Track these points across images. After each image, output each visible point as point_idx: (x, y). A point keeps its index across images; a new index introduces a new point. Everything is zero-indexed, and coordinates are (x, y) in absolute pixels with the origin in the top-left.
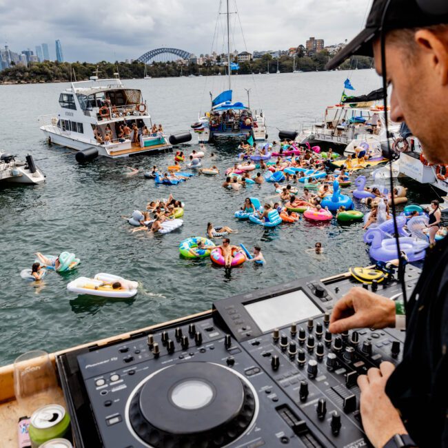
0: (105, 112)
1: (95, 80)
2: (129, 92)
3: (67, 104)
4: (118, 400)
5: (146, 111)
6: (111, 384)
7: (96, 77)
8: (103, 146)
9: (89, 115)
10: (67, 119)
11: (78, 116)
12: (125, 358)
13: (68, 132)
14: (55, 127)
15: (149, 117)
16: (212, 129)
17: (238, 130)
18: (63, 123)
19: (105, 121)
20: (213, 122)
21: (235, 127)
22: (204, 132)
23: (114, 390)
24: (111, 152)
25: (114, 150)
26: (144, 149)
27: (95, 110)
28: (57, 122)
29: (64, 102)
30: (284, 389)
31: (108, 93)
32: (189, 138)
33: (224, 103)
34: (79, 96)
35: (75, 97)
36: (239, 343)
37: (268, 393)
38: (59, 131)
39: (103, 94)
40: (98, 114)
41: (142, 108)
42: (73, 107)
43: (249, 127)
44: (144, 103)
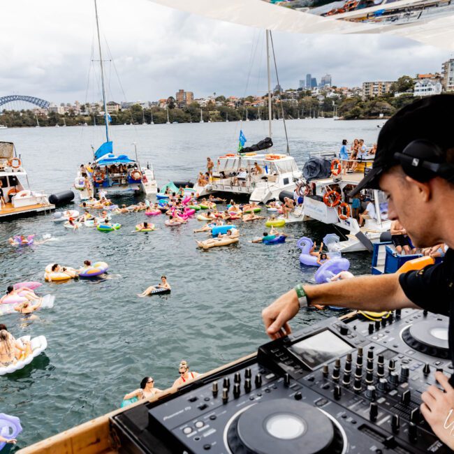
4: (215, 443)
5: (20, 167)
6: (199, 430)
12: (198, 406)
16: (96, 185)
17: (126, 185)
21: (123, 182)
23: (205, 435)
30: (357, 412)
32: (71, 196)
36: (297, 380)
37: (345, 417)
41: (15, 163)
43: (138, 181)
44: (18, 157)
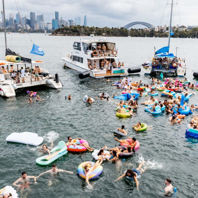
0: (95, 53)
1: (92, 36)
2: (109, 44)
3: (77, 48)
5: (117, 55)
7: (93, 35)
8: (92, 71)
9: (87, 54)
10: (76, 55)
11: (81, 54)
13: (75, 61)
14: (69, 58)
15: (118, 58)
16: (153, 67)
17: (168, 69)
18: (73, 57)
19: (95, 58)
20: (154, 63)
21: (167, 67)
22: (148, 69)
24: (96, 74)
25: (97, 73)
26: (112, 75)
27: (90, 52)
28: (70, 56)
29: (75, 46)
31: (98, 44)
32: (139, 70)
33: (162, 54)
34: (83, 43)
35: (81, 44)
38: (71, 61)
39: (95, 44)
40: (92, 54)
41: (115, 53)
42: (79, 49)
43: (175, 68)
44: (116, 50)
